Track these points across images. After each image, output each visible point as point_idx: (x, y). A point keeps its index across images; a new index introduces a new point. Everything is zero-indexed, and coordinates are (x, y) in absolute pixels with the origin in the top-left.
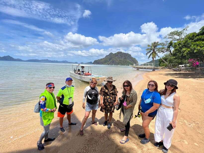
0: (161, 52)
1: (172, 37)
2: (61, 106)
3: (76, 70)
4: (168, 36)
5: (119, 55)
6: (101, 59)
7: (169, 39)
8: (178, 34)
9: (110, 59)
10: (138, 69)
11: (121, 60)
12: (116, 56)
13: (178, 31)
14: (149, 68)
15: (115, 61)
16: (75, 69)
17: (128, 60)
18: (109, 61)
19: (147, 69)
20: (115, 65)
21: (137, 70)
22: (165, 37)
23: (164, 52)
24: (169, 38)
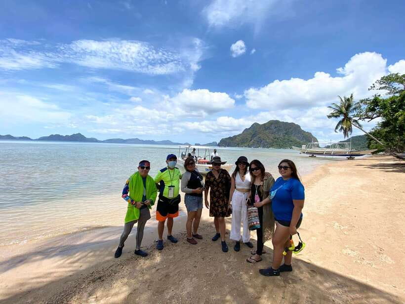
0: (366, 118)
1: (387, 86)
2: (161, 200)
3: (184, 156)
4: (378, 86)
5: (273, 127)
6: (235, 137)
7: (381, 90)
8: (398, 80)
9: (254, 136)
10: (313, 155)
11: (278, 137)
12: (266, 129)
13: (399, 74)
14: (340, 152)
15: (263, 139)
16: (184, 154)
17: (293, 138)
18: (251, 140)
19: (334, 155)
20: (264, 147)
21: (310, 156)
22: (372, 87)
23: (372, 119)
24: (381, 88)
